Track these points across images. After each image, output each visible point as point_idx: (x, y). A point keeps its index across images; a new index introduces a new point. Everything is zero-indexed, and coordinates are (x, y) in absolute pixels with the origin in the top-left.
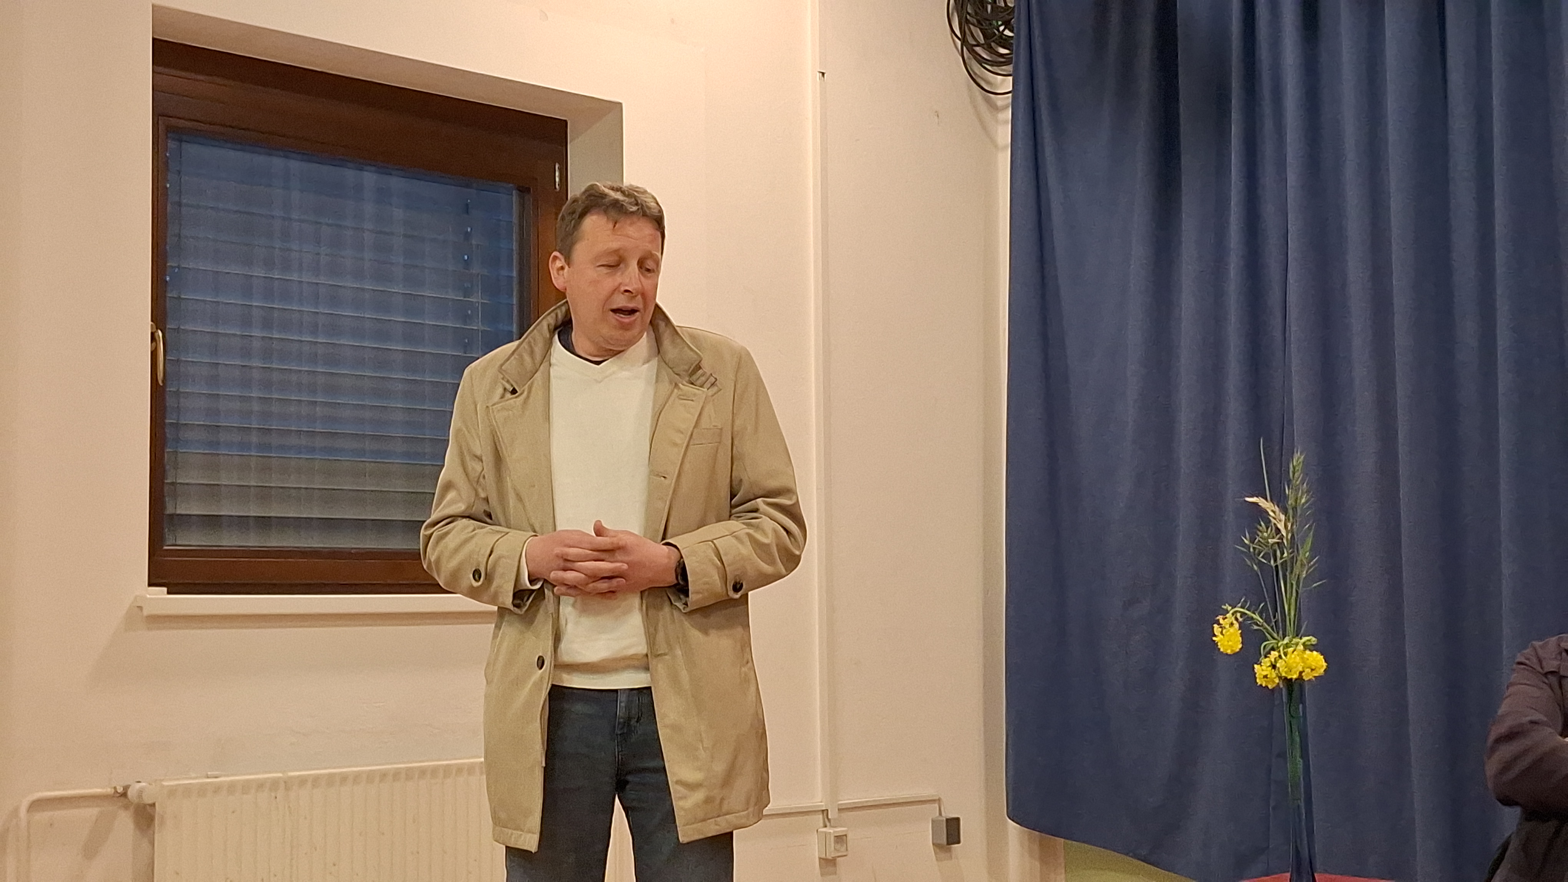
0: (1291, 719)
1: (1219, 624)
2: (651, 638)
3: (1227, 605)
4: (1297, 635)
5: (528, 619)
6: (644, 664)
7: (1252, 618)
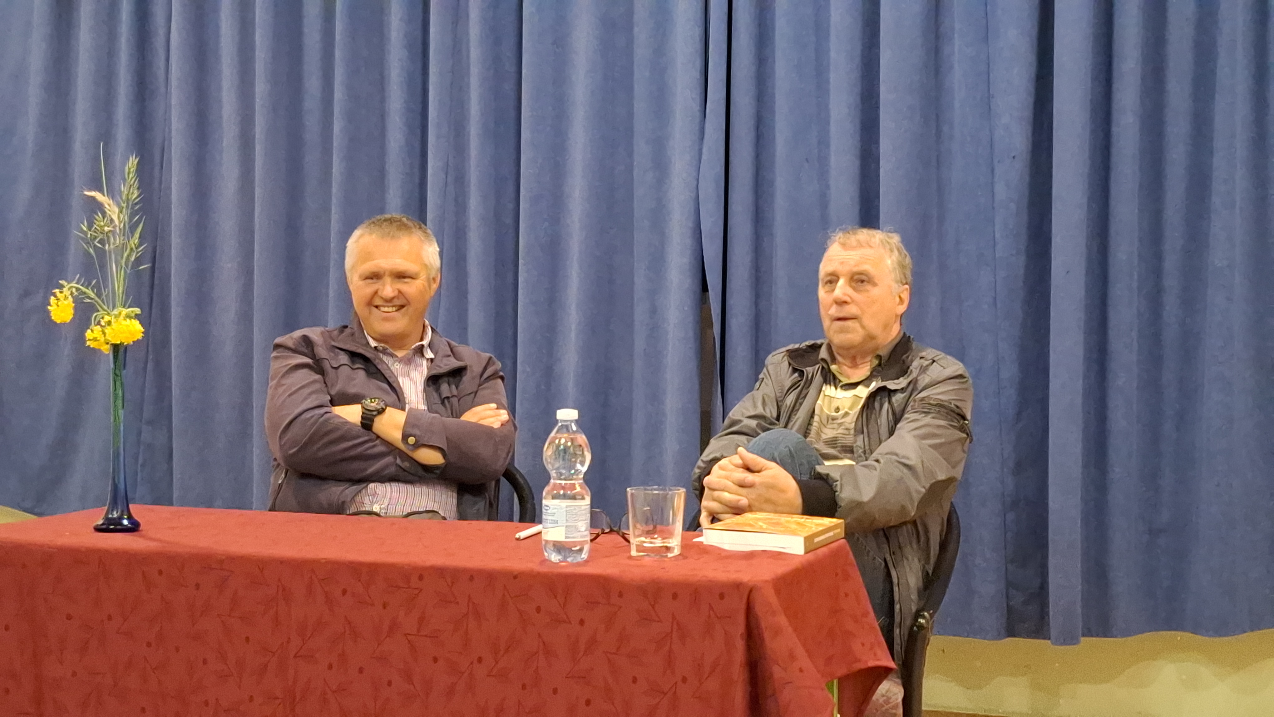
0: (116, 377)
1: (55, 296)
3: (64, 280)
4: (123, 306)
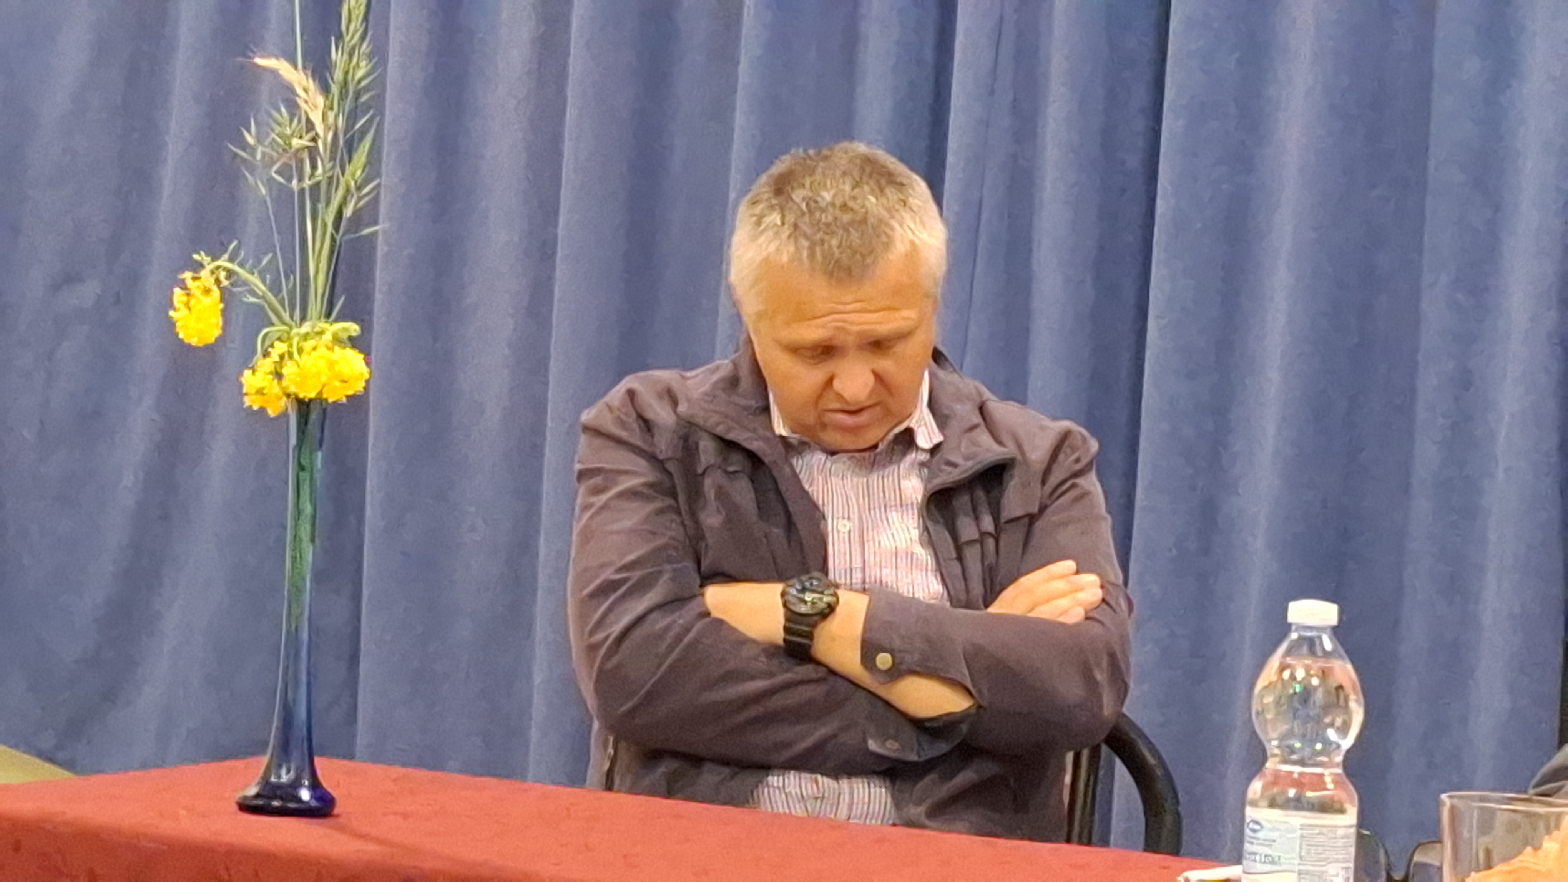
3: (203, 253)
4: (324, 317)
7: (245, 283)
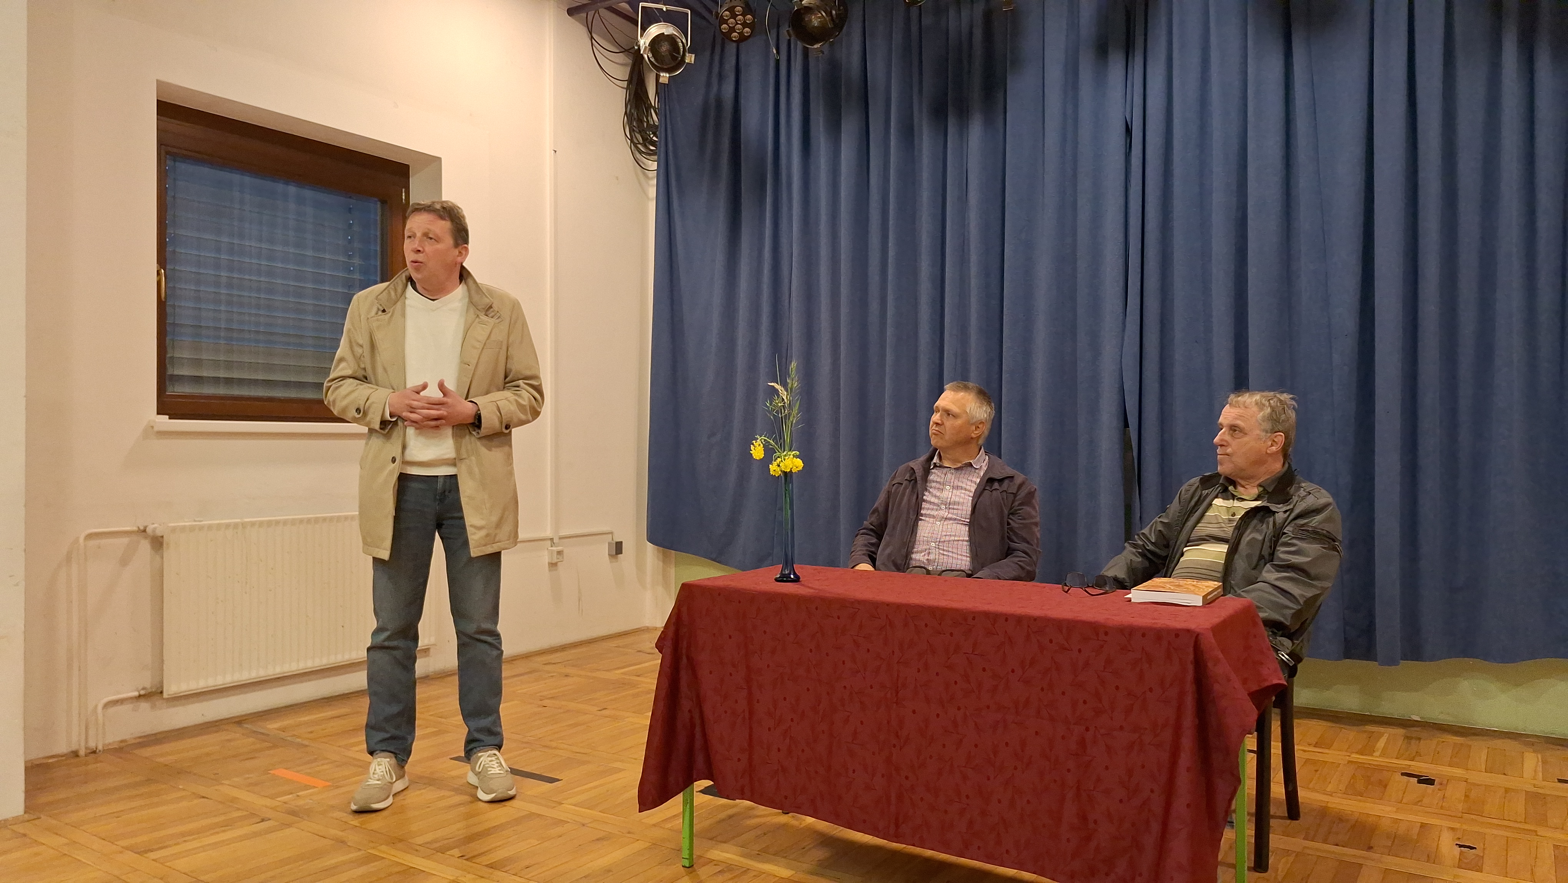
0: (786, 491)
1: (753, 445)
2: (458, 449)
3: (758, 435)
4: (790, 450)
5: (388, 436)
6: (453, 463)
7: (769, 441)
